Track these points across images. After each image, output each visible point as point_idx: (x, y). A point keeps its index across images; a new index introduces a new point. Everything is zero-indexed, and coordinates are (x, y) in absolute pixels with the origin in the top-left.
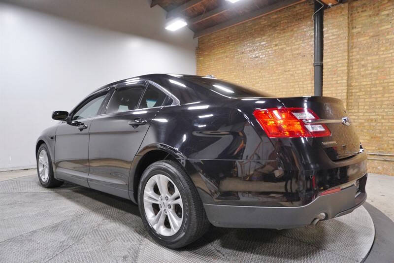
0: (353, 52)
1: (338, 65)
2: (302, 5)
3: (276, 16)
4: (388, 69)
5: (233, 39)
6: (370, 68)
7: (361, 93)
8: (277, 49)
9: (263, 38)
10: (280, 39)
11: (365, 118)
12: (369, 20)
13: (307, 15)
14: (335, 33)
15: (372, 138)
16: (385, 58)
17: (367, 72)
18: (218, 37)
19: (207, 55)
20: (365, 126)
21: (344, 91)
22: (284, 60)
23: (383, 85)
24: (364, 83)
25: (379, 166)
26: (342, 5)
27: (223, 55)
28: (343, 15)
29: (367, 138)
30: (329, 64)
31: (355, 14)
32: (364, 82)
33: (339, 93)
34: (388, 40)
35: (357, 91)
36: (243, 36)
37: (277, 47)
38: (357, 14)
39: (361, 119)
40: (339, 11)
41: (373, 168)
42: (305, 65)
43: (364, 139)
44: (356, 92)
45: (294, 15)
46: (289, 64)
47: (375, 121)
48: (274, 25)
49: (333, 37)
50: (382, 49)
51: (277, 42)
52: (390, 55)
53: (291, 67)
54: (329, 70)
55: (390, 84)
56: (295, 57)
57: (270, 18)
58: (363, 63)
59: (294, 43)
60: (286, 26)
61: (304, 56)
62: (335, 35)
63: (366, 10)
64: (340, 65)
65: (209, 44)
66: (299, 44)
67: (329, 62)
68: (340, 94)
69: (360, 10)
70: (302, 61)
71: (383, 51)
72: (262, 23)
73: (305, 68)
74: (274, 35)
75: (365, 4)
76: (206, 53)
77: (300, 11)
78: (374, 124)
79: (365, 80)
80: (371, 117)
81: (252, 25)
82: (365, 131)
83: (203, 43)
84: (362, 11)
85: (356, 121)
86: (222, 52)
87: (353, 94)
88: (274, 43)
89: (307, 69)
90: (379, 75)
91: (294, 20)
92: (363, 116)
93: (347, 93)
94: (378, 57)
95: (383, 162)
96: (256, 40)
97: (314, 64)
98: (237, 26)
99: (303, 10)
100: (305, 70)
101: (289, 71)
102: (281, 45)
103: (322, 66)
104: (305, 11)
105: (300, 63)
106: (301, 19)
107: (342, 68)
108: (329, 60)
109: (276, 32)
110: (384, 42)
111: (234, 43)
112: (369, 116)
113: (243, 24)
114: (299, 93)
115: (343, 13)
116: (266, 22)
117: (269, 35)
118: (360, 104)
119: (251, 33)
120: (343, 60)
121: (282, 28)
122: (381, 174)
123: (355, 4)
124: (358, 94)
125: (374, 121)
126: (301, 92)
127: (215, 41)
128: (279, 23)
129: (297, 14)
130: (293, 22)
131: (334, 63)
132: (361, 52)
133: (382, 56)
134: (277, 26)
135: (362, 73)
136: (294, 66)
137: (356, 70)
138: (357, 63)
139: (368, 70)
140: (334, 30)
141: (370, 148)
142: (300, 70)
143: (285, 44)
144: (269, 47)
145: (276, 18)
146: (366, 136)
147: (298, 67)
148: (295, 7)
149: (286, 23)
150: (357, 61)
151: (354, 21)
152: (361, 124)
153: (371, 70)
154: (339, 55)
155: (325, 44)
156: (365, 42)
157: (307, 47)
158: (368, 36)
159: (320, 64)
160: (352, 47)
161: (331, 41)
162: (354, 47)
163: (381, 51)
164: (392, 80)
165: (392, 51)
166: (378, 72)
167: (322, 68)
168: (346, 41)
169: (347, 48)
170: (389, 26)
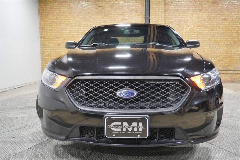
0: (166, 14)
1: (159, 20)
4: (183, 26)
6: (174, 24)
8: (117, 3)
22: (123, 12)
30: (154, 18)
34: (183, 10)
42: (138, 17)
46: (126, 15)
49: (157, 3)
50: (180, 14)
52: (184, 18)
53: (128, 17)
54: (154, 22)
56: (130, 11)
58: (171, 20)
64: (160, 20)
71: (181, 15)
73: (137, 19)
89: (139, 20)
90: (179, 28)
97: (145, 18)
100: (137, 20)
101: (126, 20)
103: (150, 19)
105: (134, 15)
108: (154, 16)
110: (181, 11)
120: (161, 17)
131: (157, 18)
132: (170, 14)
133: (180, 18)
136: (130, 17)
138: (168, 20)
139: (174, 25)
142: (134, 20)
143: (123, 1)
147: (133, 18)
150: (168, 19)
153: (175, 25)
154: (160, 14)
155: (152, 6)
156: (172, 9)
157: (139, 6)
158: (173, 6)
159: (148, 18)
160: (165, 11)
161: (155, 5)
162: (166, 10)
163: (180, 15)
164: (185, 32)
165: (184, 16)
166: (178, 26)
167: (150, 21)
168: (163, 6)
169: (164, 10)
170: (183, 3)
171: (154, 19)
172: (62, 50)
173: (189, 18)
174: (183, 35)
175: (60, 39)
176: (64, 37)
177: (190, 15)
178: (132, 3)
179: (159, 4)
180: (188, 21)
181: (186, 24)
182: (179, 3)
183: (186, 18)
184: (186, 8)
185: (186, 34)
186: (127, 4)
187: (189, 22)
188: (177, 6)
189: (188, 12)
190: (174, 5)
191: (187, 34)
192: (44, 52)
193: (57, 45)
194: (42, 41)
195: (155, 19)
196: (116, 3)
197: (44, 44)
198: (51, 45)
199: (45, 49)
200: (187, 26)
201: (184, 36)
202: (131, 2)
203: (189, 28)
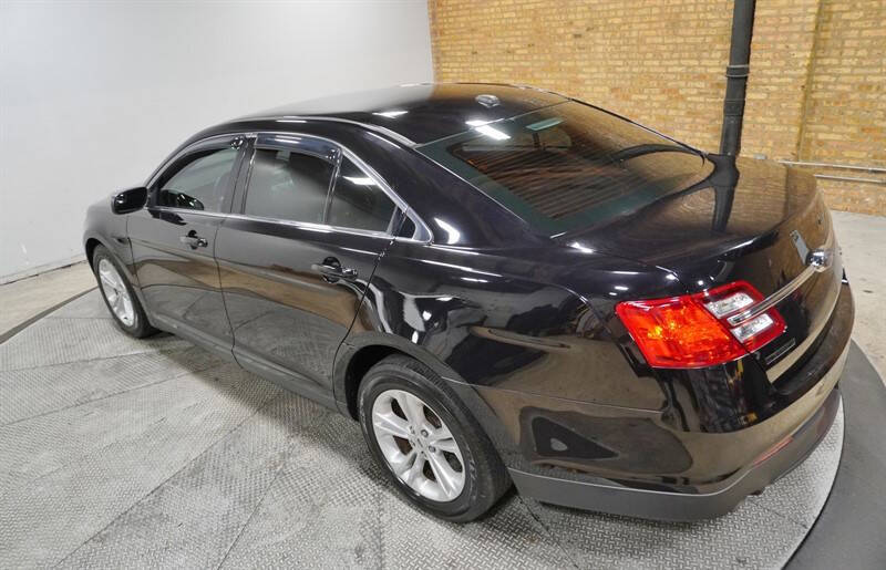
7: (854, 15)
11: (854, 79)
15: (863, 130)
20: (850, 101)
21: (810, 10)
25: (868, 196)
29: (851, 130)
33: (798, 15)
35: (845, 8)
39: (843, 84)
41: (853, 200)
43: (842, 134)
44: (843, 12)
47: (878, 88)
68: (800, 19)
78: (873, 97)
80: (869, 79)
82: (851, 113)
85: (830, 87)
87: (834, 16)
92: (852, 74)
93: (819, 14)
95: (878, 187)
112: (865, 75)
114: (694, 12)
118: (847, 43)
122: (870, 213)
124: (846, 16)
125: (874, 89)
126: (700, 8)
141: (854, 154)
146: (848, 126)
152: (842, 95)
172: (482, 70)
175: (476, 35)
176: (487, 28)
192: (444, 75)
193: (470, 54)
194: (437, 42)
197: (443, 52)
198: (459, 54)
199: (446, 65)
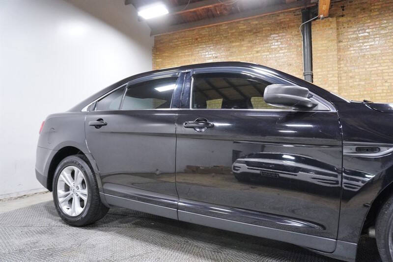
0: (341, 64)
1: (328, 76)
2: (286, 14)
3: (257, 22)
4: (374, 82)
5: (204, 41)
6: (358, 80)
8: (259, 56)
9: (242, 43)
10: (262, 46)
12: (355, 36)
13: (292, 24)
14: (325, 45)
16: (371, 71)
17: (355, 83)
18: (183, 37)
19: (168, 56)
23: (370, 95)
24: (353, 94)
26: (331, 19)
27: (190, 58)
28: (332, 28)
30: (320, 73)
31: (341, 28)
32: (353, 92)
34: (373, 55)
36: (216, 39)
37: (259, 54)
38: (342, 29)
40: (328, 24)
45: (278, 24)
48: (254, 31)
49: (323, 48)
50: (368, 63)
51: (259, 49)
52: (375, 69)
54: (320, 80)
55: (377, 95)
56: (280, 66)
57: (249, 23)
58: (351, 74)
59: (278, 51)
60: (269, 33)
61: (290, 65)
62: (323, 46)
63: (351, 27)
64: (331, 75)
65: (171, 44)
66: (284, 53)
67: (319, 72)
69: (345, 25)
70: (288, 69)
71: (369, 65)
72: (240, 28)
74: (255, 42)
75: (350, 21)
76: (167, 54)
77: (285, 20)
79: (353, 90)
81: (227, 28)
83: (161, 43)
84: (348, 27)
86: (189, 55)
88: (256, 49)
90: (367, 86)
91: (278, 28)
94: (364, 70)
96: (234, 44)
97: (304, 73)
98: (208, 27)
99: (288, 19)
102: (264, 52)
103: (312, 76)
104: (290, 20)
106: (285, 27)
107: (332, 79)
108: (319, 70)
109: (258, 38)
110: (370, 57)
111: (205, 46)
113: (216, 26)
115: (332, 26)
116: (245, 27)
117: (250, 42)
119: (226, 37)
120: (333, 70)
121: (264, 34)
123: (341, 19)
127: (179, 41)
128: (261, 29)
129: (281, 23)
130: (277, 30)
131: (325, 73)
132: (348, 65)
133: (368, 70)
134: (259, 32)
135: (351, 84)
137: (344, 82)
138: (346, 75)
139: (356, 82)
140: (324, 42)
143: (268, 51)
144: (250, 53)
145: (256, 24)
148: (278, 16)
149: (269, 30)
150: (345, 72)
151: (341, 36)
153: (359, 82)
154: (329, 66)
155: (314, 54)
156: (352, 55)
157: (293, 56)
158: (354, 50)
159: (310, 74)
160: (339, 60)
161: (320, 52)
162: (341, 59)
163: (367, 65)
164: (378, 91)
165: (377, 65)
166: (365, 83)
167: (312, 78)
168: (335, 53)
169: (336, 59)
170: (373, 43)
171: (320, 75)
173: (387, 68)
174: (375, 97)
177: (387, 62)
178: (282, 53)
179: (327, 50)
180: (384, 73)
181: (381, 78)
182: (365, 44)
183: (380, 68)
184: (380, 52)
185: (382, 95)
186: (274, 56)
187: (387, 74)
188: (361, 50)
189: (384, 58)
190: (355, 48)
191: (385, 94)
195: (322, 73)
196: (257, 57)
200: (383, 81)
201: (377, 98)
202: (280, 52)
203: (387, 84)
